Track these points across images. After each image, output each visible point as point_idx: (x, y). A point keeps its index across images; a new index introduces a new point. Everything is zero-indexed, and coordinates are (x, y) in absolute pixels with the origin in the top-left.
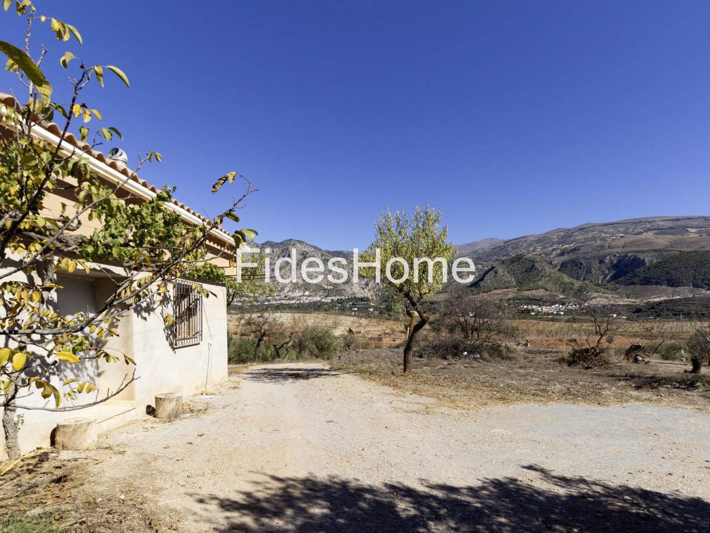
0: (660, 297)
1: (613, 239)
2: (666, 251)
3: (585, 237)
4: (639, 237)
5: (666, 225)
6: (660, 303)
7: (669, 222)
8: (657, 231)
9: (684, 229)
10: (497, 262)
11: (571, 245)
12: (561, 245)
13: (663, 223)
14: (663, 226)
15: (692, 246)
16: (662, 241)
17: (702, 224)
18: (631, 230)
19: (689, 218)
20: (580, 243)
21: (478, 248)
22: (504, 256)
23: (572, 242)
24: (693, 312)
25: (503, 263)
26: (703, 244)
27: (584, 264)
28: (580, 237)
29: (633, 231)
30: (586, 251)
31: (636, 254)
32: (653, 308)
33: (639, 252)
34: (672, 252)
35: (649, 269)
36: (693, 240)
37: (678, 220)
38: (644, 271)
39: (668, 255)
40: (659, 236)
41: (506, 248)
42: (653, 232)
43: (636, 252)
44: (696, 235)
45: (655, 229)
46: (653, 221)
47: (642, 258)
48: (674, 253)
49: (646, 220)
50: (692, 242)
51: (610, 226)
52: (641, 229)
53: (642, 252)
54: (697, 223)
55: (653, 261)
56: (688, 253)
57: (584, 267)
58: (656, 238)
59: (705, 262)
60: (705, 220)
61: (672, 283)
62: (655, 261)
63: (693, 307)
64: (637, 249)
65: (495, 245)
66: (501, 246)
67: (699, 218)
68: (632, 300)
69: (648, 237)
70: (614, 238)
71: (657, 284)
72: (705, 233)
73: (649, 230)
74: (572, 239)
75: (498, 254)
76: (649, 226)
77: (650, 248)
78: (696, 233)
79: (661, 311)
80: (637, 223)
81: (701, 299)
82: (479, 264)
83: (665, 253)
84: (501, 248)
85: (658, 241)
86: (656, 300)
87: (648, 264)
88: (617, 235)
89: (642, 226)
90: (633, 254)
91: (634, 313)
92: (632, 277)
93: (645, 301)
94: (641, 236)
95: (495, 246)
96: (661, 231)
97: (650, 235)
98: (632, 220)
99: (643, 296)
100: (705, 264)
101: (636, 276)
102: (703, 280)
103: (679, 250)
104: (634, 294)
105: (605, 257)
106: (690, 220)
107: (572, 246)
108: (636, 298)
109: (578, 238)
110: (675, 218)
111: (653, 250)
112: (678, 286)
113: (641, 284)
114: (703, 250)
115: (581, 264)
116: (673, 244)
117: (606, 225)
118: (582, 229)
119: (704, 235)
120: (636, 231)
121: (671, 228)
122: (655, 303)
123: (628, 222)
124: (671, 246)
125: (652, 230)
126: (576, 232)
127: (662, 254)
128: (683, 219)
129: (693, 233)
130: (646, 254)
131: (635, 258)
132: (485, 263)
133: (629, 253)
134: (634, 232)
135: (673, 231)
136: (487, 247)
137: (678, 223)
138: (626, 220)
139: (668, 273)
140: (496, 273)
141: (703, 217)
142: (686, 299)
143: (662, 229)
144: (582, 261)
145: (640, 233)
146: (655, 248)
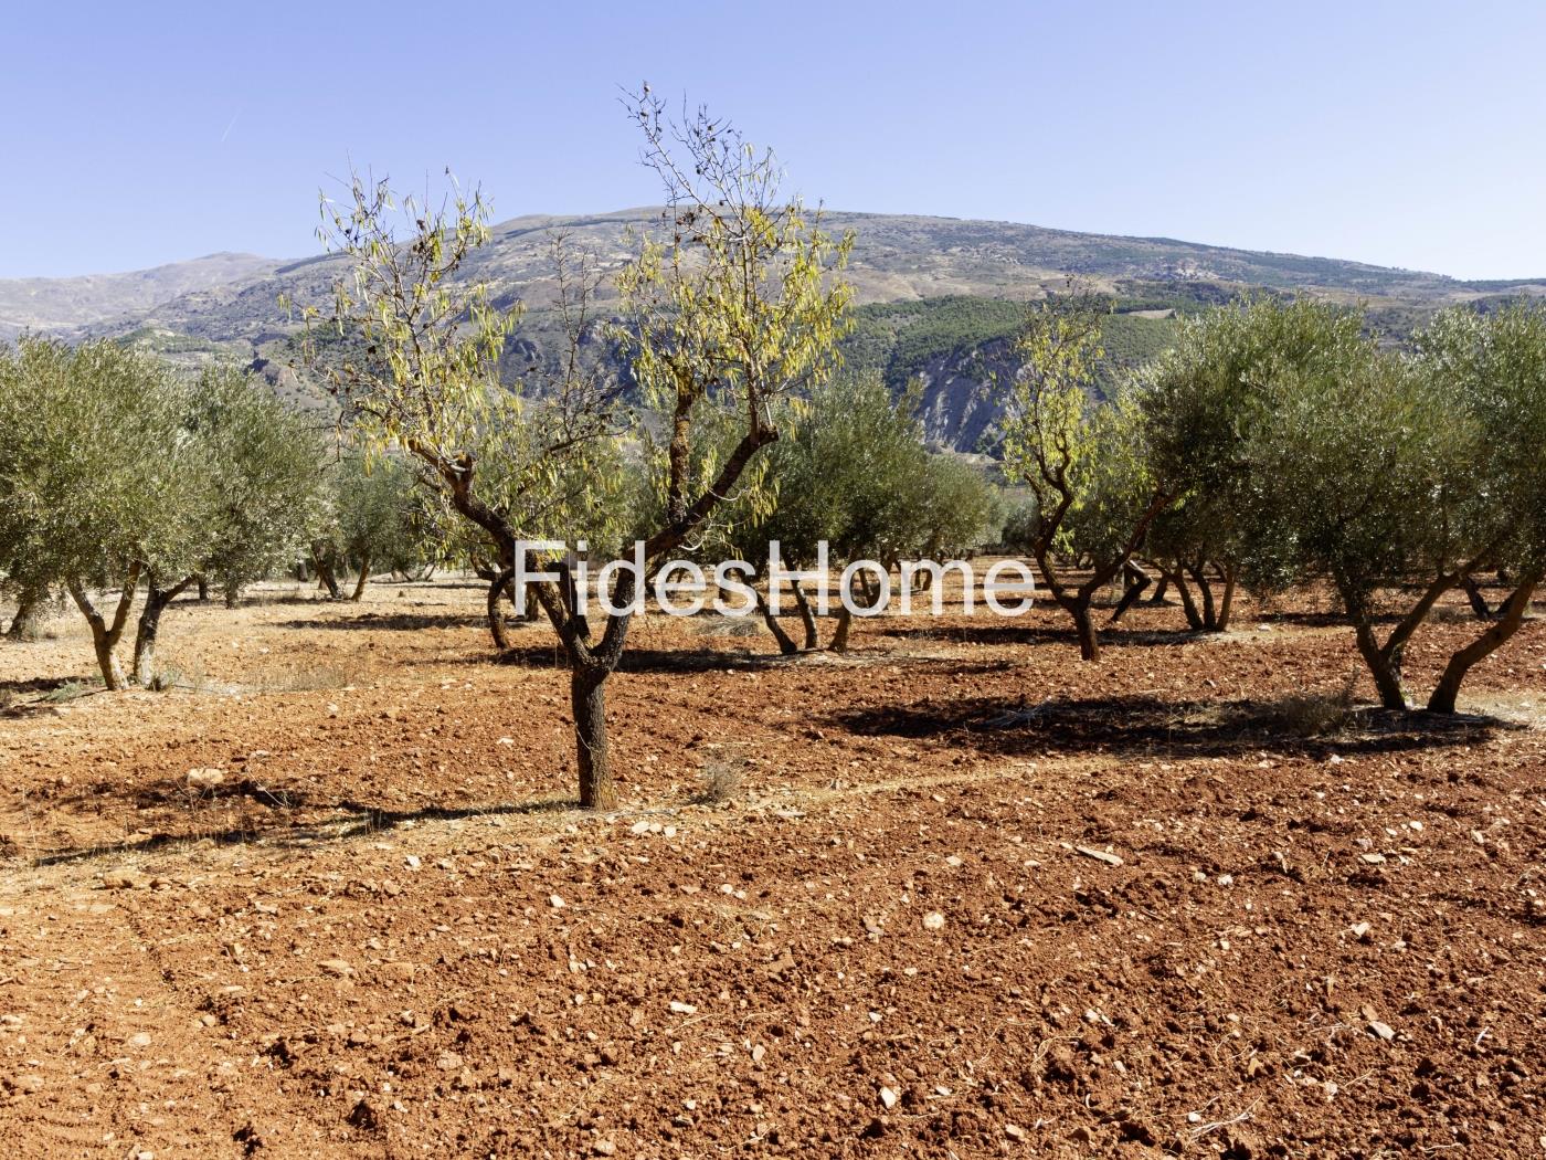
1: (605, 269)
3: (528, 260)
10: (270, 344)
11: (493, 285)
12: (462, 285)
20: (519, 278)
21: (186, 286)
22: (283, 318)
23: (494, 274)
25: (291, 346)
27: (539, 347)
28: (513, 258)
30: (536, 306)
41: (288, 292)
51: (591, 227)
57: (538, 357)
65: (246, 280)
66: (270, 285)
70: (607, 265)
74: (492, 265)
75: (263, 310)
82: (204, 350)
84: (271, 292)
88: (613, 256)
95: (250, 284)
105: (590, 324)
107: (495, 287)
109: (509, 262)
115: (529, 346)
117: (580, 223)
118: (515, 234)
123: (636, 217)
126: (500, 242)
132: (224, 345)
136: (218, 285)
138: (630, 212)
140: (271, 380)
144: (531, 337)
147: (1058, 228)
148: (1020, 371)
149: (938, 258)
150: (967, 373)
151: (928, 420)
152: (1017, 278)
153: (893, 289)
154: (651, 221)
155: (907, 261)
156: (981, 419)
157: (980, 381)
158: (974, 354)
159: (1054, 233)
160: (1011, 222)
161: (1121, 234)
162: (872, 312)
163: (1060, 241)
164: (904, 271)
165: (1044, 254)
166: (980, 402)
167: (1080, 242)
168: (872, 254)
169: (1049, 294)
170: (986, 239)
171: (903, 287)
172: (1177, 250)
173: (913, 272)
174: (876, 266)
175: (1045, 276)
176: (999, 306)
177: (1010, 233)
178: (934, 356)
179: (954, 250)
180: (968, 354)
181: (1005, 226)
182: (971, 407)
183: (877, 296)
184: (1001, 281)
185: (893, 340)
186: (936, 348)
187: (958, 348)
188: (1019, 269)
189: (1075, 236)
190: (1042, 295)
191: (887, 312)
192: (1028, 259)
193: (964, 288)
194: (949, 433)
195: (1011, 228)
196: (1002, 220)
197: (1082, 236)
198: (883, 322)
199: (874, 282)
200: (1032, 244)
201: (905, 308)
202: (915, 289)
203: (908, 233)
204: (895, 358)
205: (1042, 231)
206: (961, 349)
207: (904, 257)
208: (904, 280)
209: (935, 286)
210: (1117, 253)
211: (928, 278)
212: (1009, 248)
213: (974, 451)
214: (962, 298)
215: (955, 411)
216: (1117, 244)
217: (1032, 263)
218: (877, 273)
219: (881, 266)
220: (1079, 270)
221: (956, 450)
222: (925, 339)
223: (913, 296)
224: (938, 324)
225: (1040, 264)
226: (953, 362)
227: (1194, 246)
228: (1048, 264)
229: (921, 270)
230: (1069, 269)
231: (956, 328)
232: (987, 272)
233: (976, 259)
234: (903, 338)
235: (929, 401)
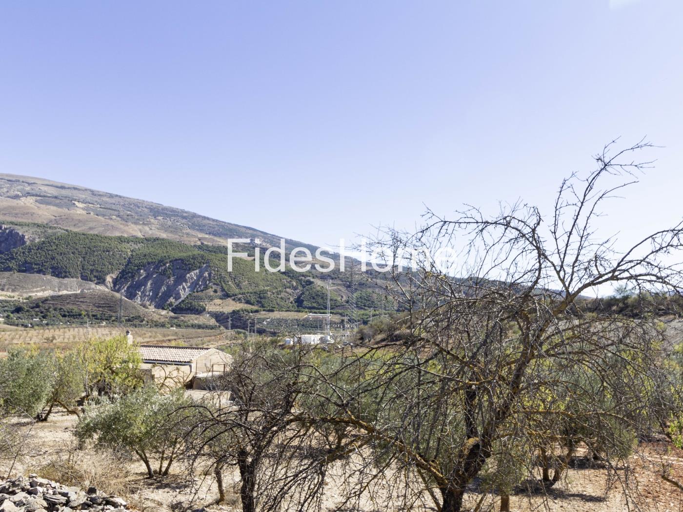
0: (43, 290)
2: (50, 228)
4: (14, 203)
5: (49, 192)
6: (45, 300)
7: (53, 189)
8: (38, 198)
9: (70, 202)
13: (44, 188)
14: (45, 192)
15: (79, 225)
16: (46, 213)
17: (89, 199)
18: (5, 190)
19: (75, 189)
24: (84, 313)
26: (91, 225)
29: (8, 192)
31: (13, 227)
32: (38, 306)
33: (16, 225)
34: (58, 230)
35: (30, 250)
36: (80, 218)
37: (62, 187)
38: (23, 253)
39: (55, 234)
40: (41, 205)
42: (34, 198)
43: (12, 223)
44: (84, 212)
45: (37, 195)
46: (34, 183)
47: (20, 234)
48: (60, 232)
49: (24, 180)
50: (80, 221)
52: (18, 191)
53: (21, 225)
54: (84, 196)
55: (34, 239)
56: (76, 234)
58: (38, 207)
59: (94, 249)
60: (93, 194)
61: (59, 272)
62: (37, 240)
63: (84, 307)
64: (14, 220)
67: (86, 190)
68: (9, 294)
69: (28, 204)
71: (39, 271)
72: (93, 210)
73: (29, 194)
76: (28, 188)
77: (30, 221)
78: (83, 209)
79: (48, 310)
80: (12, 181)
81: (92, 297)
83: (50, 231)
85: (40, 212)
86: (40, 294)
87: (28, 243)
89: (19, 187)
90: (8, 226)
91: (12, 313)
92: (7, 259)
93: (25, 295)
94: (19, 202)
96: (43, 199)
97: (29, 201)
98: (7, 175)
99: (23, 287)
100: (94, 251)
101: (13, 258)
102: (92, 271)
103: (66, 228)
104: (10, 284)
106: (76, 191)
108: (13, 291)
110: (59, 185)
111: (35, 224)
112: (65, 277)
113: (19, 271)
114: (92, 232)
116: (59, 219)
119: (92, 213)
120: (12, 193)
121: (56, 197)
122: (39, 299)
124: (57, 223)
125: (33, 195)
127: (45, 231)
128: (69, 188)
129: (79, 210)
130: (26, 228)
131: (11, 232)
133: (3, 224)
134: (9, 194)
135: (58, 201)
137: (64, 192)
139: (53, 259)
141: (91, 191)
142: (76, 295)
143: (44, 196)
145: (16, 197)
146: (37, 222)
147: (206, 216)
148: (188, 275)
149: (152, 220)
150: (164, 273)
151: (142, 293)
152: (188, 234)
153: (131, 231)
154: (8, 180)
155: (138, 219)
156: (167, 295)
157: (169, 278)
158: (168, 265)
159: (205, 218)
160: (186, 210)
161: (233, 223)
162: (121, 240)
163: (207, 222)
164: (136, 223)
165: (199, 226)
166: (168, 287)
167: (215, 223)
168: (122, 214)
169: (202, 243)
170: (174, 216)
171: (135, 230)
172: (255, 233)
173: (140, 224)
174: (123, 219)
175: (200, 235)
176: (181, 246)
177: (185, 214)
178: (149, 263)
179: (160, 218)
180: (165, 265)
181: (183, 211)
182: (164, 288)
183: (122, 233)
184: (181, 234)
185: (130, 254)
186: (150, 260)
187: (160, 261)
188: (189, 231)
189: (214, 220)
190: (199, 243)
191: (128, 241)
192: (193, 227)
193: (164, 235)
194: (152, 299)
195: (186, 212)
196: (182, 208)
197: (217, 221)
198: (125, 245)
199: (122, 226)
200: (195, 221)
201: (136, 240)
202: (141, 232)
203: (139, 207)
204: (129, 262)
205: (199, 216)
206: (162, 262)
207: (136, 217)
208: (137, 227)
209: (150, 232)
210: (231, 230)
211: (147, 228)
212: (184, 221)
213: (163, 309)
214: (163, 239)
215: (156, 289)
216: (231, 227)
217: (194, 229)
218: (123, 222)
219: (125, 220)
220: (215, 235)
221: (155, 307)
222: (145, 255)
223: (139, 235)
224: (152, 249)
225: (198, 230)
226: (157, 267)
227: (262, 232)
228: (201, 231)
229: (144, 224)
230: (210, 234)
231: (161, 252)
232: (175, 230)
233: (169, 223)
234: (134, 254)
235: (143, 283)
